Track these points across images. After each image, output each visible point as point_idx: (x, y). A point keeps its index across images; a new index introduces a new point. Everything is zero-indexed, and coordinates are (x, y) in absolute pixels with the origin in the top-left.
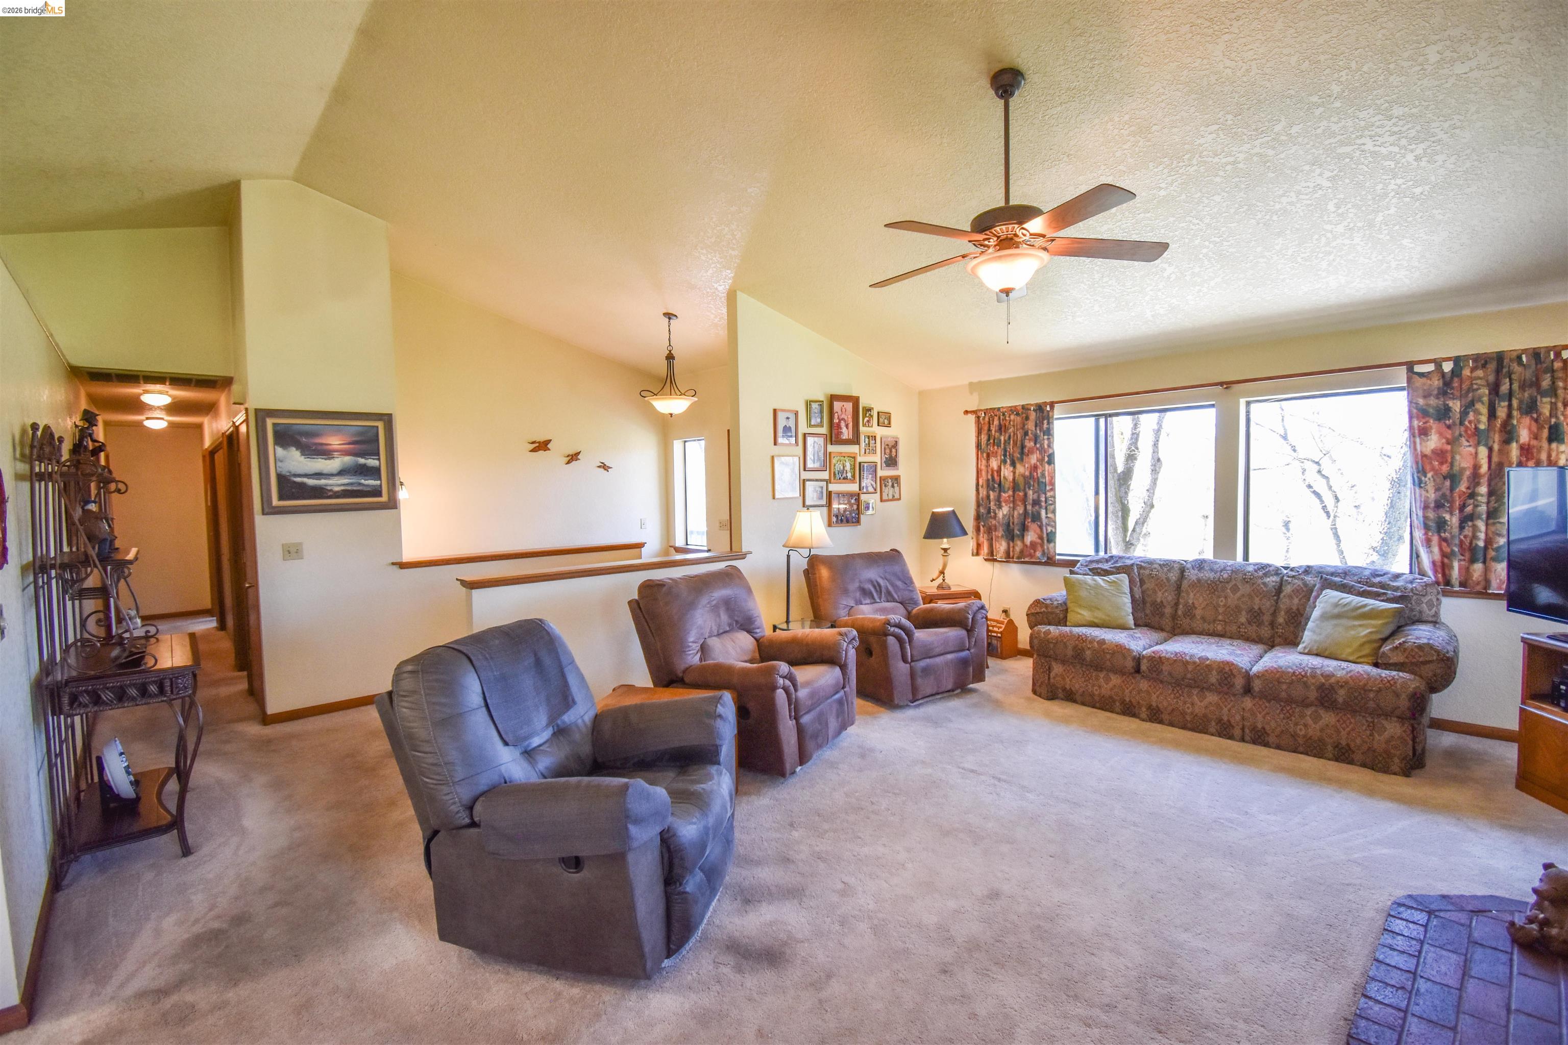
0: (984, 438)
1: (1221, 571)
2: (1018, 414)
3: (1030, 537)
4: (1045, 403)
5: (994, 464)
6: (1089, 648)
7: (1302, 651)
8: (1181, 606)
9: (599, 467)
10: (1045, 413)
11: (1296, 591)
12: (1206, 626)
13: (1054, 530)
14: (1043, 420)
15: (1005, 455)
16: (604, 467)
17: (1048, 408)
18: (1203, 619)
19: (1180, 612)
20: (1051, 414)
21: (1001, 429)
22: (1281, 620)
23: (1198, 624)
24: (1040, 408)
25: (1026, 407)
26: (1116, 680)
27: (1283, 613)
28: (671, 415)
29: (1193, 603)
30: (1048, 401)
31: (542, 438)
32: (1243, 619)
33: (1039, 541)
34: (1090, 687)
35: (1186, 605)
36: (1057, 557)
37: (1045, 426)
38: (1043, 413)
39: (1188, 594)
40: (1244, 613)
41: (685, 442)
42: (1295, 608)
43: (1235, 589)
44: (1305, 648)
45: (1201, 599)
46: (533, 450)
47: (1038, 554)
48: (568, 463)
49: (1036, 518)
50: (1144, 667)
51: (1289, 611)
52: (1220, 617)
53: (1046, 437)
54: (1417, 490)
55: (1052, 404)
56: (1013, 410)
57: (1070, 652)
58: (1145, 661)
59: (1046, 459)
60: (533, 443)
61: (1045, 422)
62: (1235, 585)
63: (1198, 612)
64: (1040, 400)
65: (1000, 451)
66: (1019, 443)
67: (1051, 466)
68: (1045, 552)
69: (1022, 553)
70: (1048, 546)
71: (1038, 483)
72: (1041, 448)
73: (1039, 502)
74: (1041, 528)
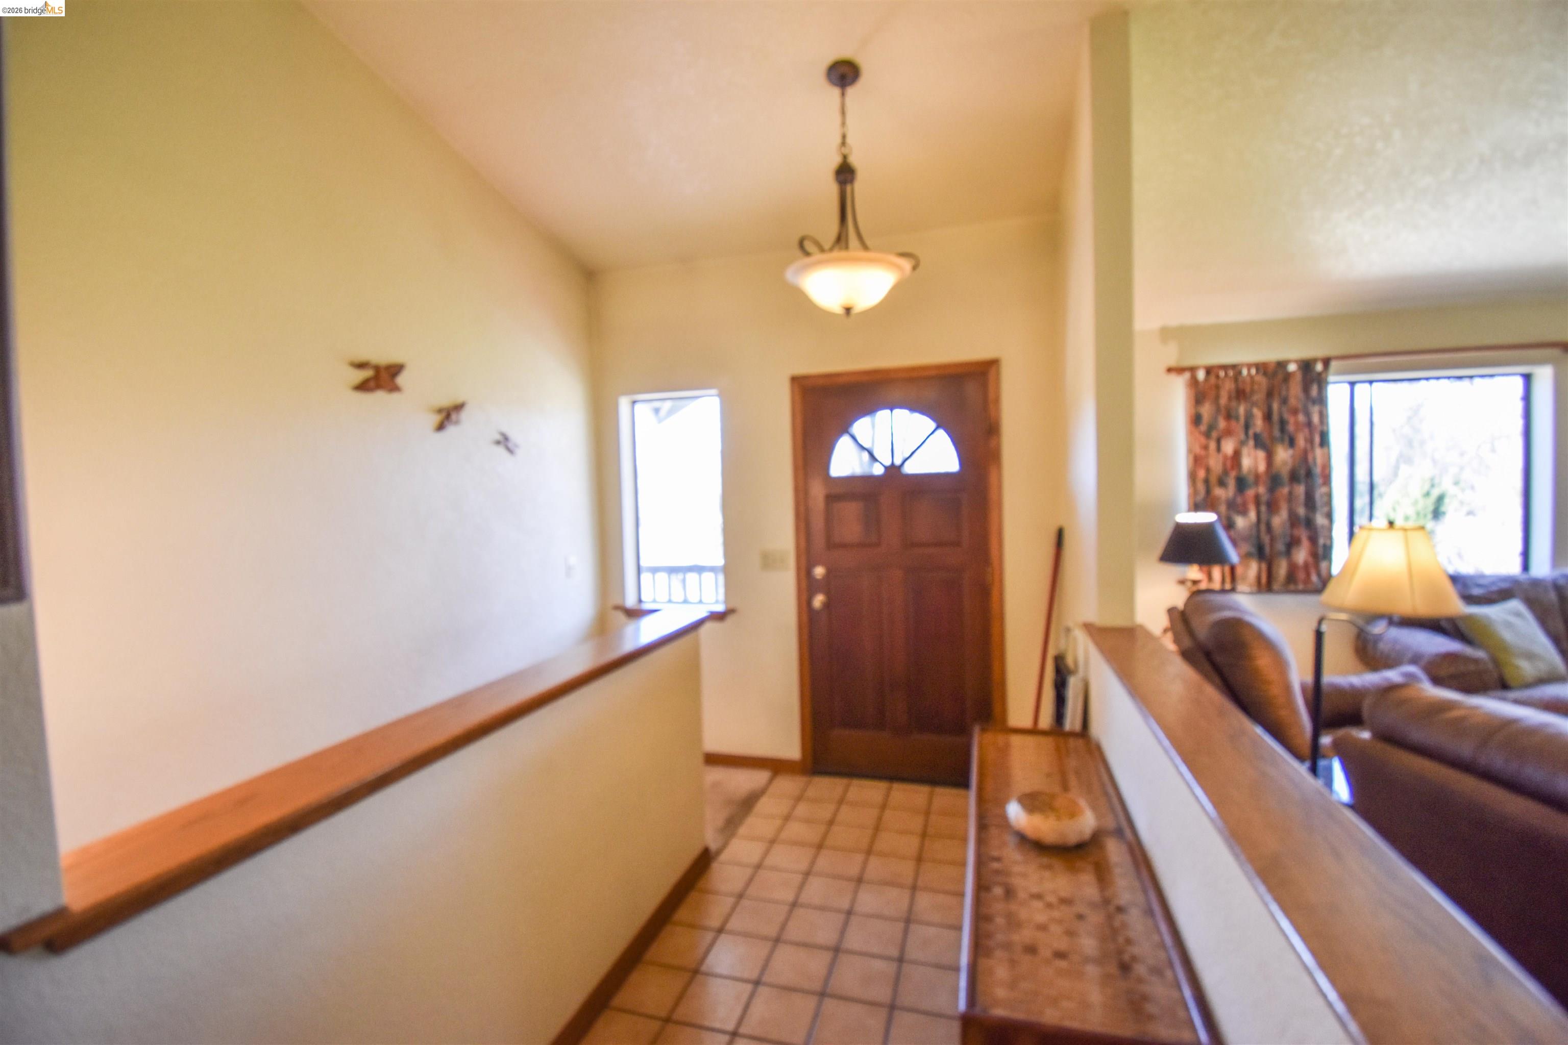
0: (1206, 410)
2: (1265, 374)
3: (1301, 555)
4: (1315, 361)
5: (1229, 447)
9: (498, 443)
10: (1314, 375)
13: (1328, 542)
14: (1312, 381)
15: (1247, 434)
16: (504, 441)
17: (1319, 367)
20: (1324, 375)
21: (1240, 394)
24: (1306, 366)
25: (1285, 364)
28: (848, 310)
30: (1320, 356)
31: (382, 356)
33: (1310, 560)
37: (1314, 391)
38: (1311, 373)
41: (634, 402)
46: (363, 387)
47: (1313, 578)
48: (441, 427)
49: (1309, 523)
53: (1317, 408)
55: (1326, 362)
56: (1261, 367)
59: (1317, 439)
60: (361, 366)
61: (1315, 386)
64: (1309, 354)
65: (1238, 427)
66: (1275, 417)
67: (1325, 450)
68: (1319, 575)
69: (1291, 578)
70: (1323, 565)
71: (1309, 474)
72: (1309, 424)
73: (1310, 502)
74: (1313, 540)
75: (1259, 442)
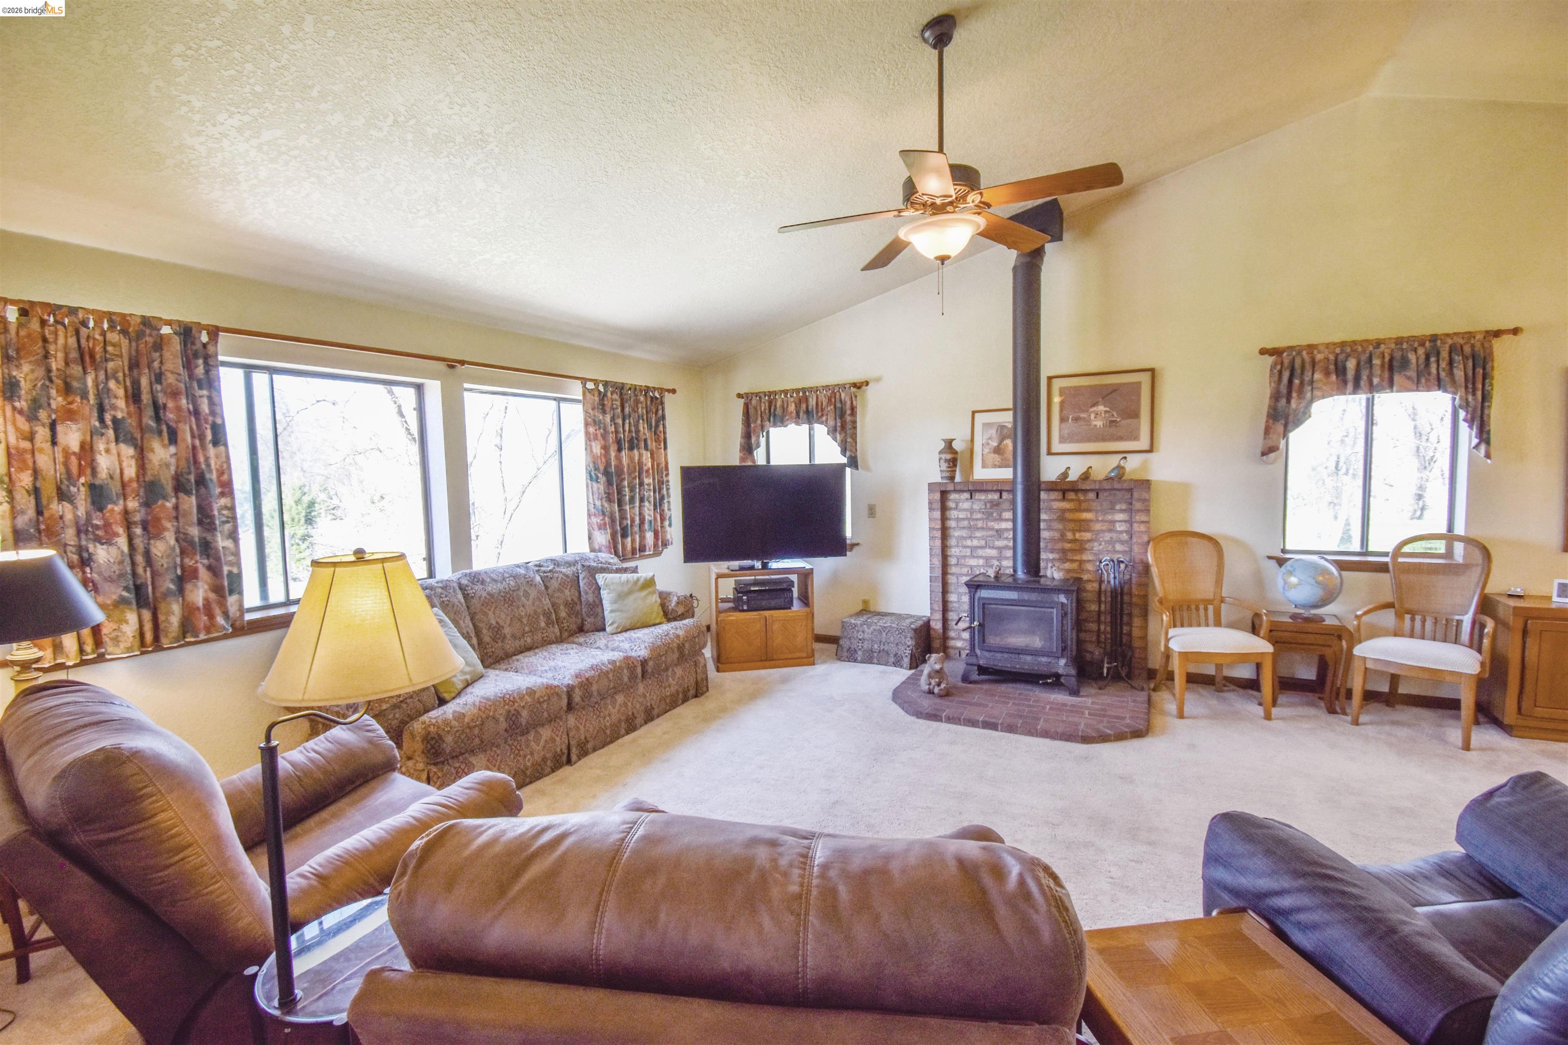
1: (504, 579)
2: (124, 332)
3: (199, 593)
4: (201, 327)
5: (71, 437)
6: (524, 707)
7: (615, 631)
8: (485, 631)
10: (198, 346)
11: (563, 584)
12: (517, 643)
13: (235, 570)
14: (196, 355)
15: (101, 420)
17: (204, 338)
18: (514, 636)
19: (487, 639)
20: (211, 349)
21: (85, 357)
22: (563, 614)
23: (510, 645)
24: (187, 332)
25: (154, 322)
26: (546, 733)
27: (562, 607)
29: (497, 623)
30: (204, 322)
32: (543, 624)
33: (212, 596)
34: (521, 761)
35: (490, 627)
36: (248, 617)
37: (200, 371)
38: (193, 343)
39: (486, 614)
40: (541, 617)
42: (569, 599)
43: (526, 595)
44: (617, 627)
45: (503, 616)
47: (220, 620)
49: (207, 547)
50: (577, 698)
51: (566, 604)
52: (527, 629)
53: (205, 392)
54: (594, 484)
55: (214, 332)
56: (119, 322)
57: (503, 725)
58: (577, 690)
59: (209, 436)
61: (200, 361)
62: (525, 591)
63: (507, 631)
64: (188, 317)
65: (86, 408)
66: (146, 397)
67: (222, 448)
68: (226, 614)
69: (187, 627)
70: (232, 600)
71: (201, 481)
72: (196, 413)
73: (205, 519)
74: (214, 570)
75: (121, 433)
